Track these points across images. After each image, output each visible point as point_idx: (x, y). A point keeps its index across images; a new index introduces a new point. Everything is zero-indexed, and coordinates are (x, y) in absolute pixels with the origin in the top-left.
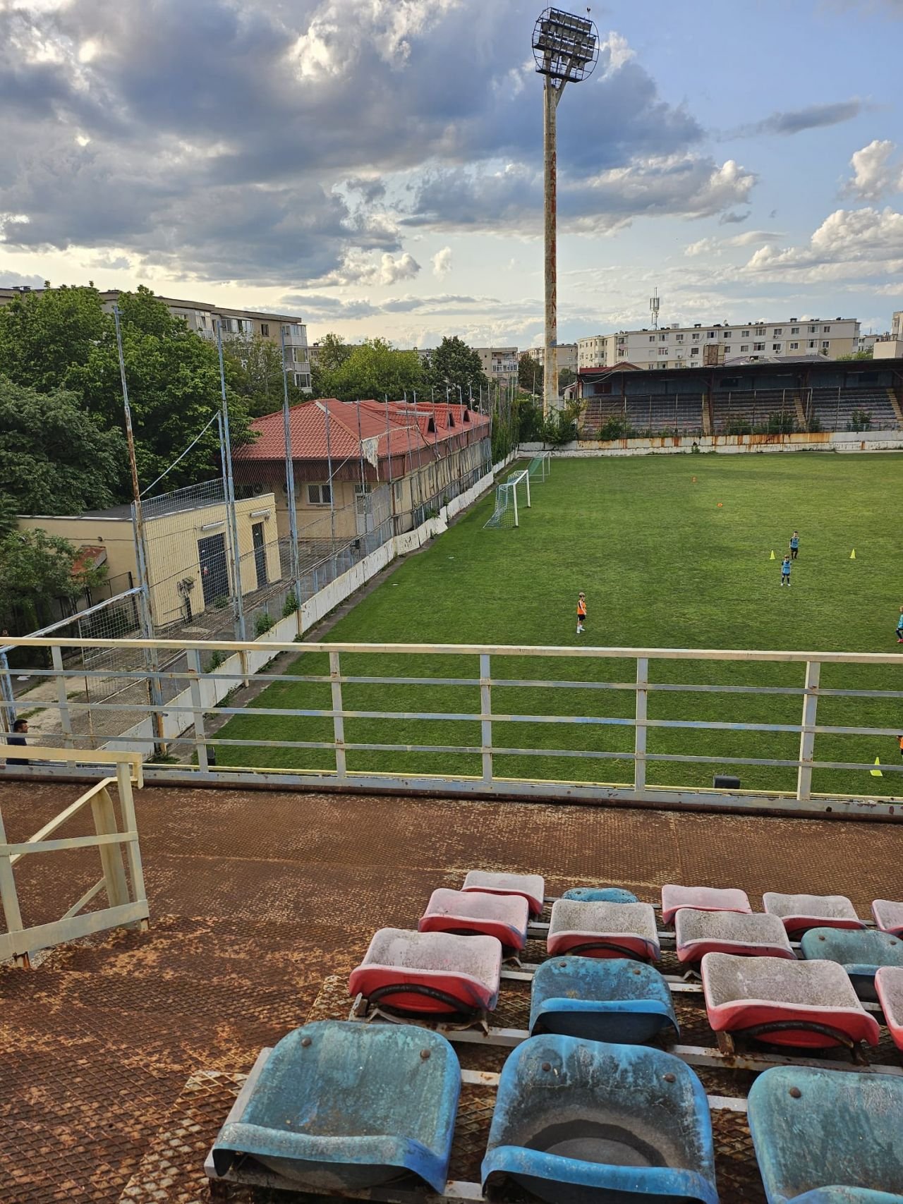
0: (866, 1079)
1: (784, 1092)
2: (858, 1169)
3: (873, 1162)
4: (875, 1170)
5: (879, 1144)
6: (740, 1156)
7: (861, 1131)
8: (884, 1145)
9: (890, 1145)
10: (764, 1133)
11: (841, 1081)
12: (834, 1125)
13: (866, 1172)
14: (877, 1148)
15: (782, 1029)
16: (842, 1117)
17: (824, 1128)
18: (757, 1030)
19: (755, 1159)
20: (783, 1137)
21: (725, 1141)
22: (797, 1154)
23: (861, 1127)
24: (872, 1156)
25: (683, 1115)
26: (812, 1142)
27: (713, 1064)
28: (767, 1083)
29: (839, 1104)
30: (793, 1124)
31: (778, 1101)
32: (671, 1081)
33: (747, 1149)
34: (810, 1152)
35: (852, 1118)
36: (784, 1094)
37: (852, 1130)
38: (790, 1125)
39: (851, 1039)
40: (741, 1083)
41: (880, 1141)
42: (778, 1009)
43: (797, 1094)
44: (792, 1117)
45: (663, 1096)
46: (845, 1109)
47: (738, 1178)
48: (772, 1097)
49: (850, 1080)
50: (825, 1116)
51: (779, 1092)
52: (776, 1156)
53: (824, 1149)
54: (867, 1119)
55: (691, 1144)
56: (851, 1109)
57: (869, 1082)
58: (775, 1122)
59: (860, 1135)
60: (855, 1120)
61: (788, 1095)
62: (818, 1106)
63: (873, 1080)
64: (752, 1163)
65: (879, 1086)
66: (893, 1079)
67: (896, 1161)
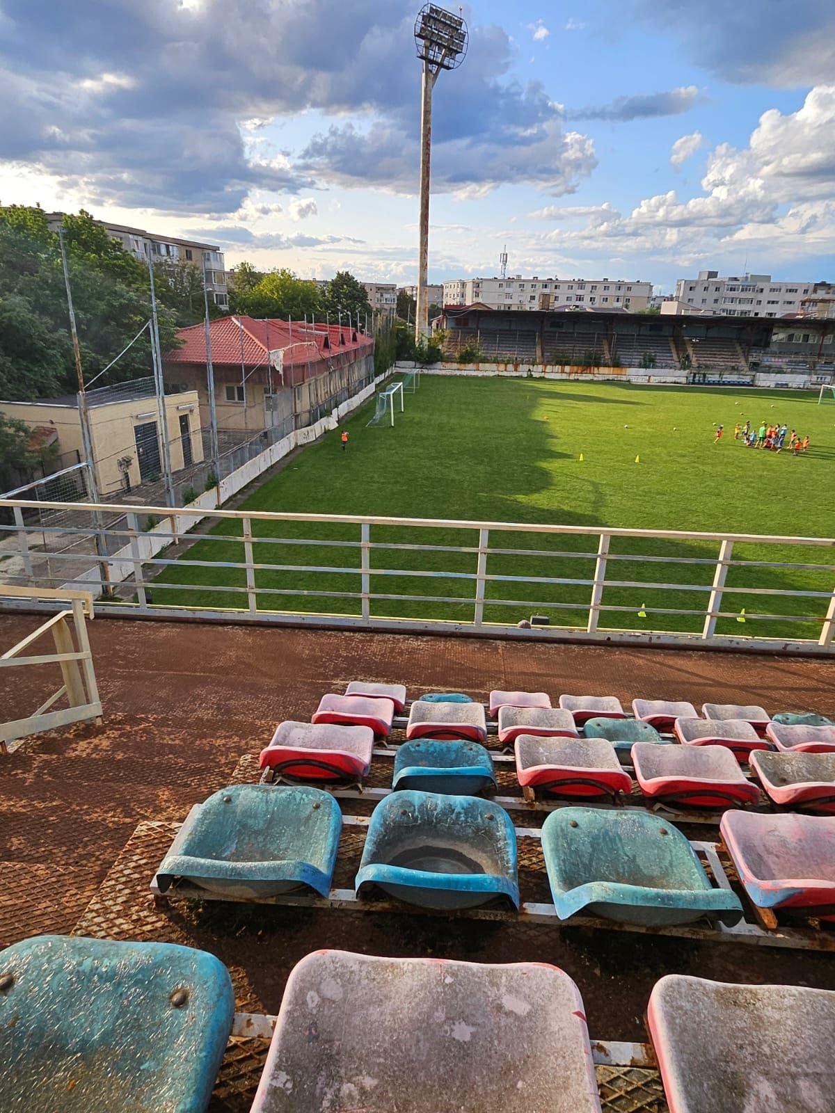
0: (621, 814)
1: (567, 824)
2: (612, 872)
3: (623, 867)
5: (627, 856)
6: (535, 866)
7: (615, 847)
8: (631, 856)
9: (635, 857)
10: (552, 850)
11: (605, 816)
12: (598, 844)
13: (618, 874)
14: (626, 858)
15: (567, 784)
16: (604, 839)
17: (592, 846)
18: (550, 785)
19: (545, 867)
20: (565, 854)
21: (525, 857)
22: (574, 864)
23: (616, 845)
24: (622, 863)
25: (498, 841)
26: (584, 856)
27: (520, 808)
28: (556, 819)
29: (603, 830)
30: (571, 844)
31: (562, 830)
32: (491, 818)
33: (540, 862)
34: (582, 862)
35: (610, 839)
36: (566, 825)
37: (610, 846)
38: (569, 845)
39: (613, 790)
40: (537, 819)
41: (628, 854)
42: (566, 771)
43: (575, 825)
44: (571, 840)
45: (485, 829)
46: (606, 833)
47: (533, 880)
48: (559, 828)
49: (612, 814)
50: (593, 839)
51: (563, 824)
52: (559, 865)
53: (591, 860)
54: (620, 839)
55: (502, 858)
56: (610, 833)
57: (623, 816)
58: (560, 844)
59: (615, 850)
60: (612, 841)
61: (569, 826)
62: (589, 832)
63: (626, 814)
64: (543, 871)
65: (630, 819)
66: (639, 814)
67: (638, 866)
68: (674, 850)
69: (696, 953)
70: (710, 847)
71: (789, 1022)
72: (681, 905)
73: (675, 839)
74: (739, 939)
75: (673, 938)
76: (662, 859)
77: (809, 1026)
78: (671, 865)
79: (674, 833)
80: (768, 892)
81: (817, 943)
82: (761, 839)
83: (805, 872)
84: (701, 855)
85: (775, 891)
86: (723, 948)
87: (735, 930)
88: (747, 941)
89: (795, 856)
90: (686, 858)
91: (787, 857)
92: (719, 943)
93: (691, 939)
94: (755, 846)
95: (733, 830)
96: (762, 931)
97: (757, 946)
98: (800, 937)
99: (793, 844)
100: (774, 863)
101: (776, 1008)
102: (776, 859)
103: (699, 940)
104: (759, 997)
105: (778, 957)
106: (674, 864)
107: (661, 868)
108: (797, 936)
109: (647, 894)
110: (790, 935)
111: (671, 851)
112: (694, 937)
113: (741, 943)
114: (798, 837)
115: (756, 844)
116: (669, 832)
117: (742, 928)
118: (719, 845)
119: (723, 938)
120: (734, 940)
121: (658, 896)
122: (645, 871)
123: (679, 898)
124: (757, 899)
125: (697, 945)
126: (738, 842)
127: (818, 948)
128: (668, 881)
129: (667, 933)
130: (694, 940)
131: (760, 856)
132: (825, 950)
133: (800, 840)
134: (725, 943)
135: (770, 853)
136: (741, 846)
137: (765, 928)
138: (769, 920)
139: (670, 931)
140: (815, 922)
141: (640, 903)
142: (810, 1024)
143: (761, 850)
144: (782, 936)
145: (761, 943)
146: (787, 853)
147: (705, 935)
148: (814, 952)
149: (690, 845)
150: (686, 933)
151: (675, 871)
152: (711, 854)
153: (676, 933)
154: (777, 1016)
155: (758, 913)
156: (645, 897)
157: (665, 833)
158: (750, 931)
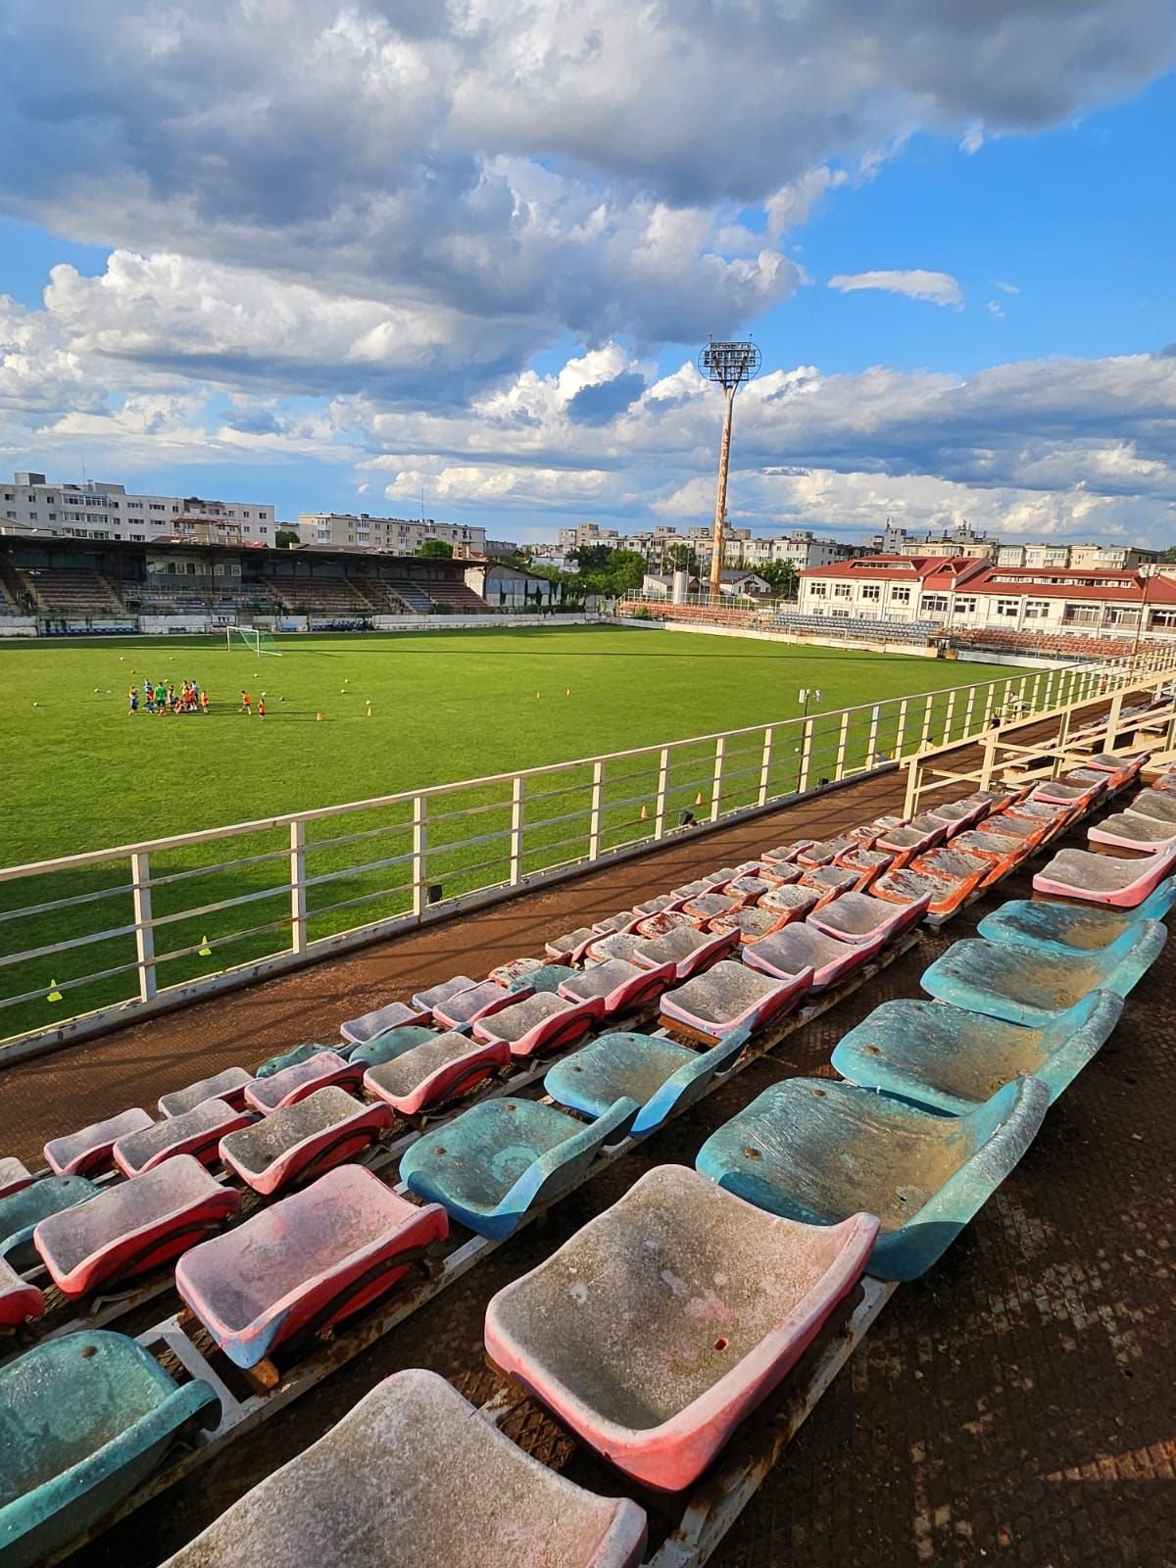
0: (9, 1370)
2: (8, 1484)
4: (31, 1469)
5: (32, 1435)
7: (6, 1436)
8: (40, 1432)
9: (46, 1429)
13: (19, 1479)
14: (30, 1441)
23: (8, 1431)
24: (26, 1454)
41: (33, 1430)
54: (13, 1414)
57: (13, 1371)
59: (7, 1441)
63: (16, 1367)
65: (26, 1369)
66: (41, 1351)
67: (56, 1438)
68: (111, 1371)
69: (181, 1504)
70: (168, 1328)
71: (258, 1546)
72: (119, 1463)
73: (110, 1352)
74: (237, 1434)
75: (139, 1511)
76: (92, 1400)
77: (283, 1529)
78: (111, 1396)
79: (106, 1342)
80: (252, 1340)
81: (329, 1363)
82: (235, 1267)
83: (299, 1276)
84: (158, 1348)
85: (261, 1333)
86: (218, 1465)
87: (226, 1424)
88: (246, 1429)
89: (281, 1263)
90: (133, 1369)
91: (272, 1271)
92: (209, 1463)
93: (168, 1489)
94: (229, 1284)
95: (193, 1281)
96: (263, 1399)
97: (262, 1424)
98: (310, 1368)
99: (277, 1248)
100: (258, 1291)
101: (236, 1542)
102: (259, 1284)
103: (180, 1482)
104: (212, 1544)
105: (293, 1416)
106: (116, 1392)
107: (96, 1413)
108: (306, 1371)
109: (57, 1490)
110: (298, 1375)
111: (107, 1375)
112: (171, 1483)
113: (240, 1438)
114: (279, 1236)
115: (229, 1280)
116: (98, 1346)
117: (235, 1414)
118: (183, 1314)
119: (213, 1450)
120: (229, 1441)
121: (77, 1476)
122: (70, 1438)
123: (113, 1454)
124: (242, 1360)
125: (180, 1491)
126: (204, 1295)
127: (336, 1366)
128: (110, 1428)
129: (126, 1512)
130: (172, 1486)
131: (238, 1295)
132: (344, 1362)
133: (284, 1238)
134: (221, 1453)
135: (248, 1280)
136: (210, 1296)
137: (265, 1391)
138: (268, 1375)
139: (130, 1505)
140: (327, 1334)
141: (48, 1513)
142: (283, 1525)
143: (237, 1285)
144: (289, 1385)
145: (267, 1415)
146: (272, 1266)
147: (185, 1470)
148: (330, 1376)
149: (136, 1344)
150: (158, 1487)
151: (119, 1401)
152: (173, 1335)
153: (138, 1501)
154: (240, 1553)
155: (254, 1377)
156: (56, 1495)
157: (91, 1352)
158: (247, 1410)
